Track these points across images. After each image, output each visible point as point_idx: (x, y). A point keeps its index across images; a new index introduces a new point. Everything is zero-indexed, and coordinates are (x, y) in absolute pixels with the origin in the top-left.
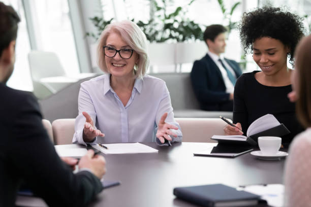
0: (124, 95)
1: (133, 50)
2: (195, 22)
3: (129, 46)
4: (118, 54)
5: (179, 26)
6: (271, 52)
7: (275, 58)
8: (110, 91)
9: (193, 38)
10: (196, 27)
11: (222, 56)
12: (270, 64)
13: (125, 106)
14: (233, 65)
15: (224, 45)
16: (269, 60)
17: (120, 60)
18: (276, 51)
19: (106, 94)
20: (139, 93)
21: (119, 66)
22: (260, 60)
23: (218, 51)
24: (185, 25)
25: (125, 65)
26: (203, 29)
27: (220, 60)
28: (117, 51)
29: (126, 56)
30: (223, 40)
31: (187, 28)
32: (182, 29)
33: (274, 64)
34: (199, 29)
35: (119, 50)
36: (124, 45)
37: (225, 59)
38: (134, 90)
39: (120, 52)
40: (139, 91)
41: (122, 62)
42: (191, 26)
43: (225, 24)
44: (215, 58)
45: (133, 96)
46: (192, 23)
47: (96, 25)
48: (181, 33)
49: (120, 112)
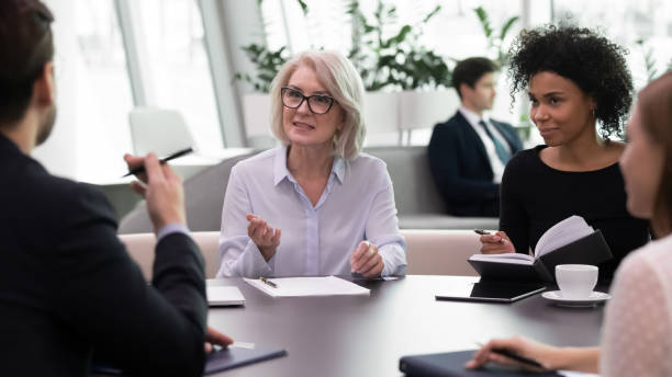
1: (333, 99)
2: (436, 53)
4: (305, 103)
5: (406, 61)
8: (286, 178)
9: (433, 83)
10: (437, 63)
11: (486, 116)
13: (314, 205)
14: (506, 133)
15: (493, 95)
19: (280, 184)
20: (340, 183)
23: (479, 107)
24: (417, 58)
26: (451, 66)
27: (482, 123)
28: (305, 98)
30: (490, 85)
31: (420, 64)
32: (411, 67)
34: (443, 67)
35: (307, 95)
36: (320, 89)
37: (492, 121)
38: (332, 176)
39: (311, 100)
40: (341, 178)
42: (427, 60)
43: (492, 56)
44: (473, 118)
45: (329, 188)
46: (430, 54)
47: (254, 60)
48: (409, 73)
49: (306, 218)
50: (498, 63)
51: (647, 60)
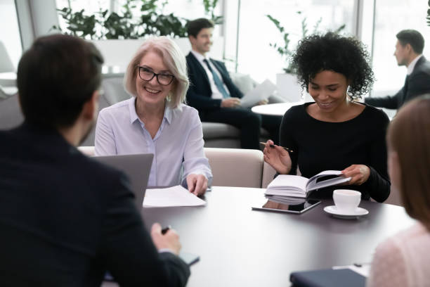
0: (153, 124)
1: (173, 76)
2: (175, 15)
3: (169, 71)
4: (155, 78)
5: (157, 20)
6: (332, 88)
7: (337, 94)
8: (137, 120)
9: (173, 34)
10: (175, 21)
11: (208, 56)
12: (330, 101)
13: (153, 138)
15: (208, 43)
16: (330, 96)
17: (156, 86)
18: (338, 87)
20: (169, 124)
21: (153, 91)
22: (318, 95)
23: (202, 50)
24: (163, 18)
25: (160, 91)
26: (184, 23)
27: (205, 61)
28: (155, 75)
29: (164, 82)
30: (206, 36)
31: (166, 22)
32: (160, 24)
33: (336, 100)
34: (179, 24)
35: (156, 73)
36: (164, 69)
37: (211, 60)
38: (164, 120)
39: (159, 76)
40: (169, 121)
41: (158, 89)
42: (170, 20)
43: (209, 17)
44: (200, 58)
45: (162, 126)
46: (171, 15)
47: (65, 17)
48: (159, 28)
49: (147, 146)
50: (212, 22)
51: (303, 23)
